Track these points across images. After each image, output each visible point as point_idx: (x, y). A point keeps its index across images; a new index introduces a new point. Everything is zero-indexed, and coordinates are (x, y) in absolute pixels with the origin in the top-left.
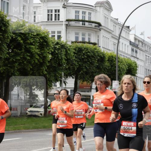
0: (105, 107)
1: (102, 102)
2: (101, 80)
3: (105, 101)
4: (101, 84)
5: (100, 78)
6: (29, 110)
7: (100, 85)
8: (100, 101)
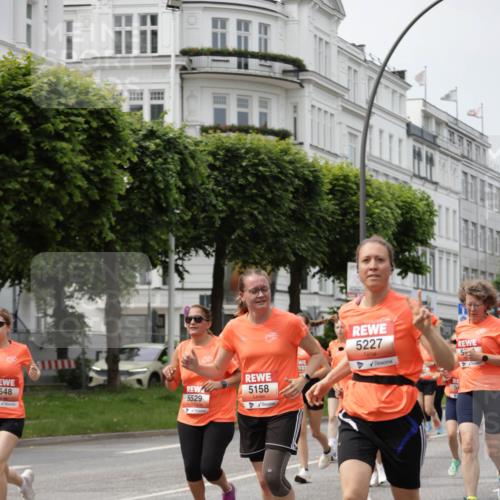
0: (482, 355)
1: (478, 345)
2: (478, 293)
3: (484, 341)
4: (478, 303)
5: (475, 290)
6: (98, 369)
7: (475, 305)
8: (474, 342)
